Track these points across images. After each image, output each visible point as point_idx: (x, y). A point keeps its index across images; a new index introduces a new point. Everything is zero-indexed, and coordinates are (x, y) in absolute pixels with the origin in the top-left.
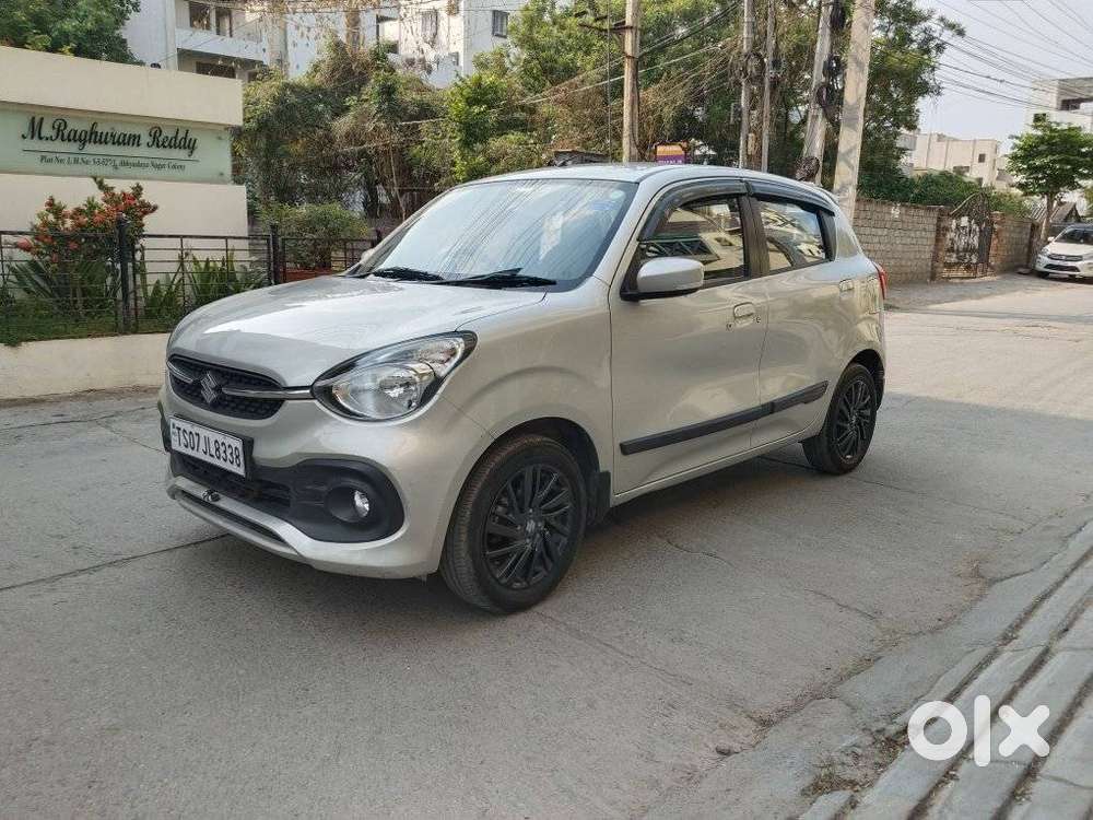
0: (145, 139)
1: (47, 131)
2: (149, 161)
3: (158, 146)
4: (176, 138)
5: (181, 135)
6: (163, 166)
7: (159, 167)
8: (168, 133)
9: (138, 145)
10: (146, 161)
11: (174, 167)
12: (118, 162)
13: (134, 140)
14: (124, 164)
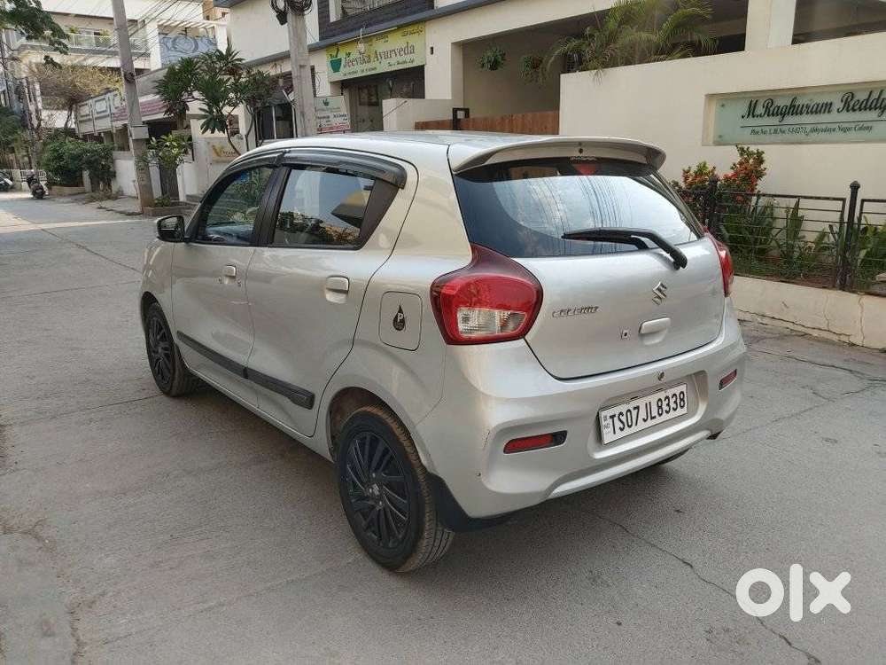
0: (838, 105)
1: (760, 110)
2: (836, 126)
3: (848, 111)
4: (868, 100)
5: (875, 95)
6: (849, 129)
7: (845, 130)
8: (861, 96)
9: (829, 112)
10: (833, 126)
11: (861, 129)
12: (808, 130)
13: (827, 107)
14: (815, 130)
